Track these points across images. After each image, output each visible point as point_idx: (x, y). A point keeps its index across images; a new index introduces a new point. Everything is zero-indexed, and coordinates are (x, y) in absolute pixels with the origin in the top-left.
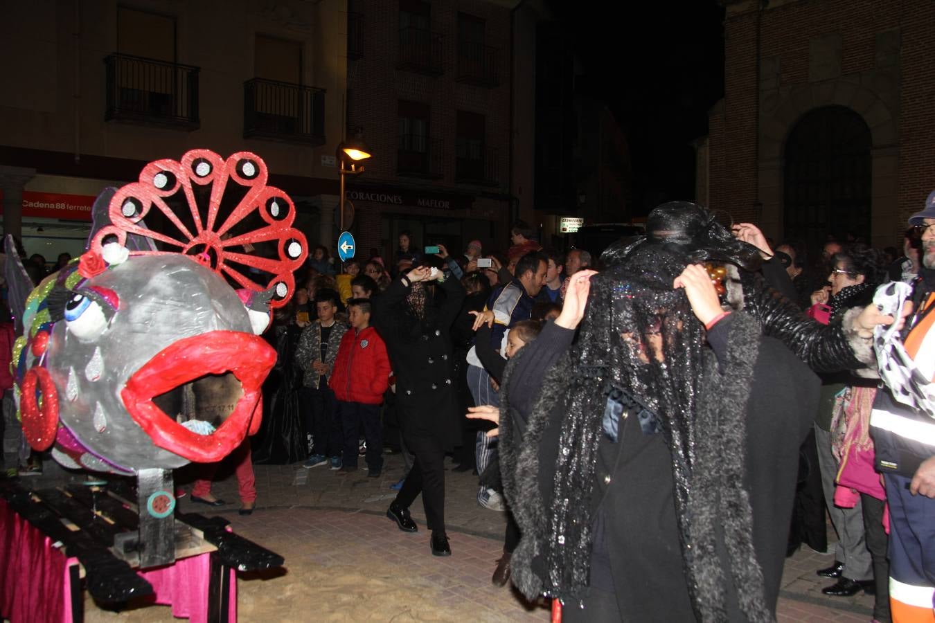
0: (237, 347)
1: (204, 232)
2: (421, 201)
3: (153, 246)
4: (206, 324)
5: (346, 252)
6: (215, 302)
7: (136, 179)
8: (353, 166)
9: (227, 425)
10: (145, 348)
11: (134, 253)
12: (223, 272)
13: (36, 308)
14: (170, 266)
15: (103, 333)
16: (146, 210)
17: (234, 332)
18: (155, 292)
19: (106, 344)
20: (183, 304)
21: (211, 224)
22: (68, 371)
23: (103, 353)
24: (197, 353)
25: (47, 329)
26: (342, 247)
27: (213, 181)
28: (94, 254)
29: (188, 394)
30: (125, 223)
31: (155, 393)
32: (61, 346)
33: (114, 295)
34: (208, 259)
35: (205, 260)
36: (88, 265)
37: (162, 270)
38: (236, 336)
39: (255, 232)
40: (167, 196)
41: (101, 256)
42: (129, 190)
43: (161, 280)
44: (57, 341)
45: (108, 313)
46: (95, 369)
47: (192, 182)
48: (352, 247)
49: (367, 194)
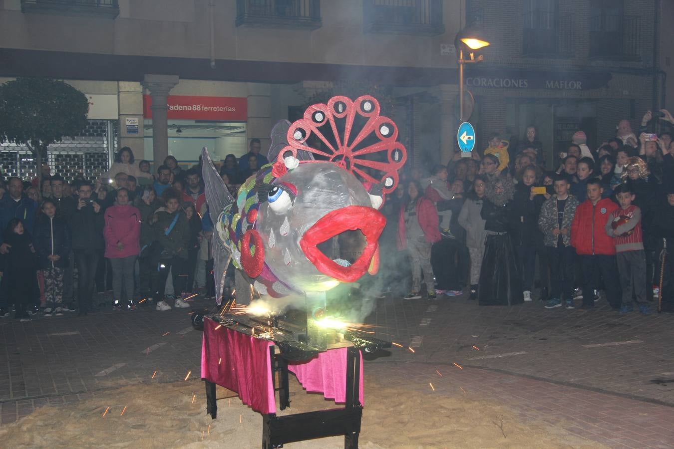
0: (363, 215)
1: (342, 147)
2: (550, 82)
3: (312, 157)
4: (346, 202)
5: (465, 143)
6: (350, 190)
7: (302, 117)
8: (472, 55)
9: (358, 262)
10: (313, 216)
11: (301, 161)
12: (354, 171)
13: (245, 196)
14: (324, 170)
15: (289, 209)
16: (308, 136)
17: (361, 207)
18: (317, 185)
19: (290, 214)
20: (332, 191)
21: (346, 142)
22: (270, 231)
23: (289, 220)
24: (342, 218)
25: (255, 207)
26: (461, 138)
27: (346, 116)
28: (280, 163)
29: (336, 244)
30: (296, 144)
31: (318, 242)
32: (265, 217)
33: (294, 187)
34: (345, 164)
35: (343, 165)
36: (277, 170)
37: (320, 172)
38: (363, 209)
39: (373, 145)
40: (320, 126)
41: (284, 164)
42: (298, 124)
43: (319, 178)
44: (262, 214)
45: (292, 197)
46: (285, 229)
47: (334, 117)
48: (472, 137)
49: (490, 80)
